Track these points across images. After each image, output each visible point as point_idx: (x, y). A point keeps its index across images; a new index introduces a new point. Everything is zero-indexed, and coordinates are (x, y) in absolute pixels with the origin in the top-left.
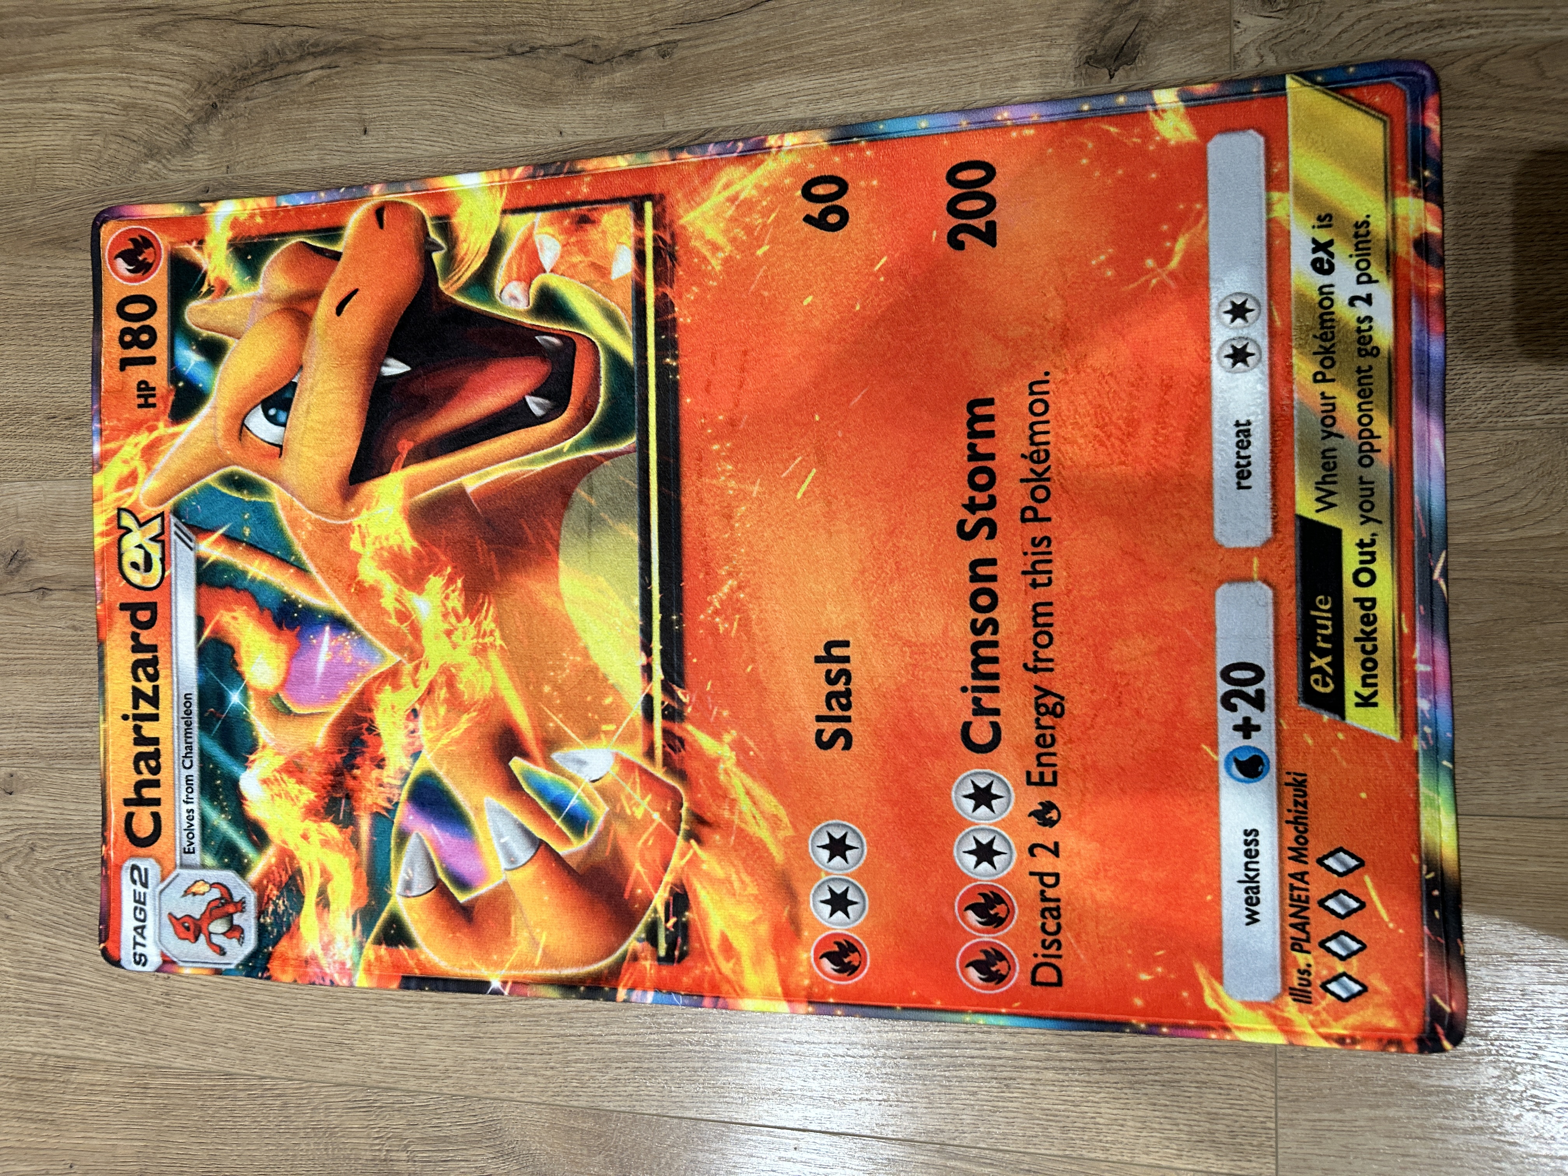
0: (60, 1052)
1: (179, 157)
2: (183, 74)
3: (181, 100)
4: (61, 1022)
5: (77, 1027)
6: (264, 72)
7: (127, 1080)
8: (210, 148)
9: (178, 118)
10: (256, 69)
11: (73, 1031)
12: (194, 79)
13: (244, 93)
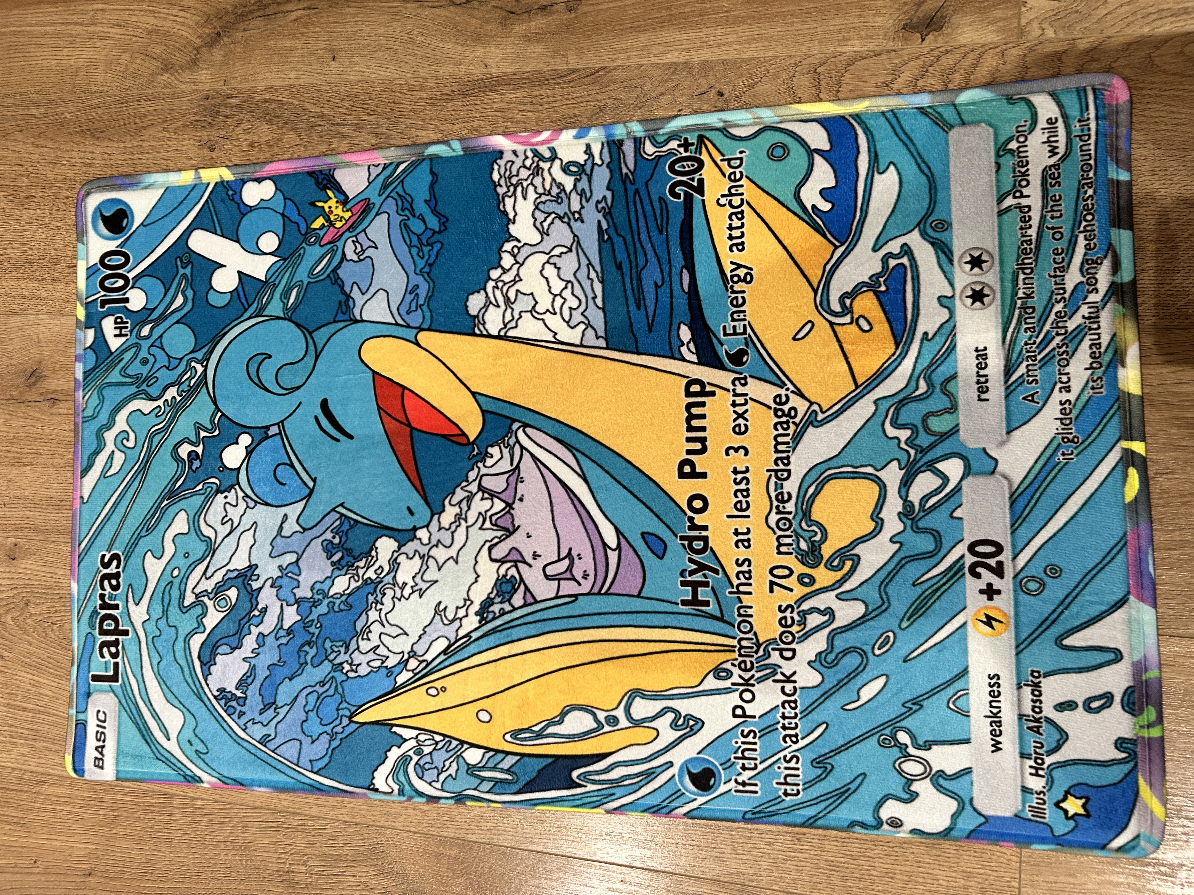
0: (34, 769)
1: (187, 72)
2: (197, 9)
3: (192, 29)
4: (38, 744)
5: (50, 750)
6: (259, 10)
7: (86, 794)
8: (213, 66)
9: (190, 42)
10: (253, 8)
11: (47, 752)
12: (205, 13)
13: (242, 26)
